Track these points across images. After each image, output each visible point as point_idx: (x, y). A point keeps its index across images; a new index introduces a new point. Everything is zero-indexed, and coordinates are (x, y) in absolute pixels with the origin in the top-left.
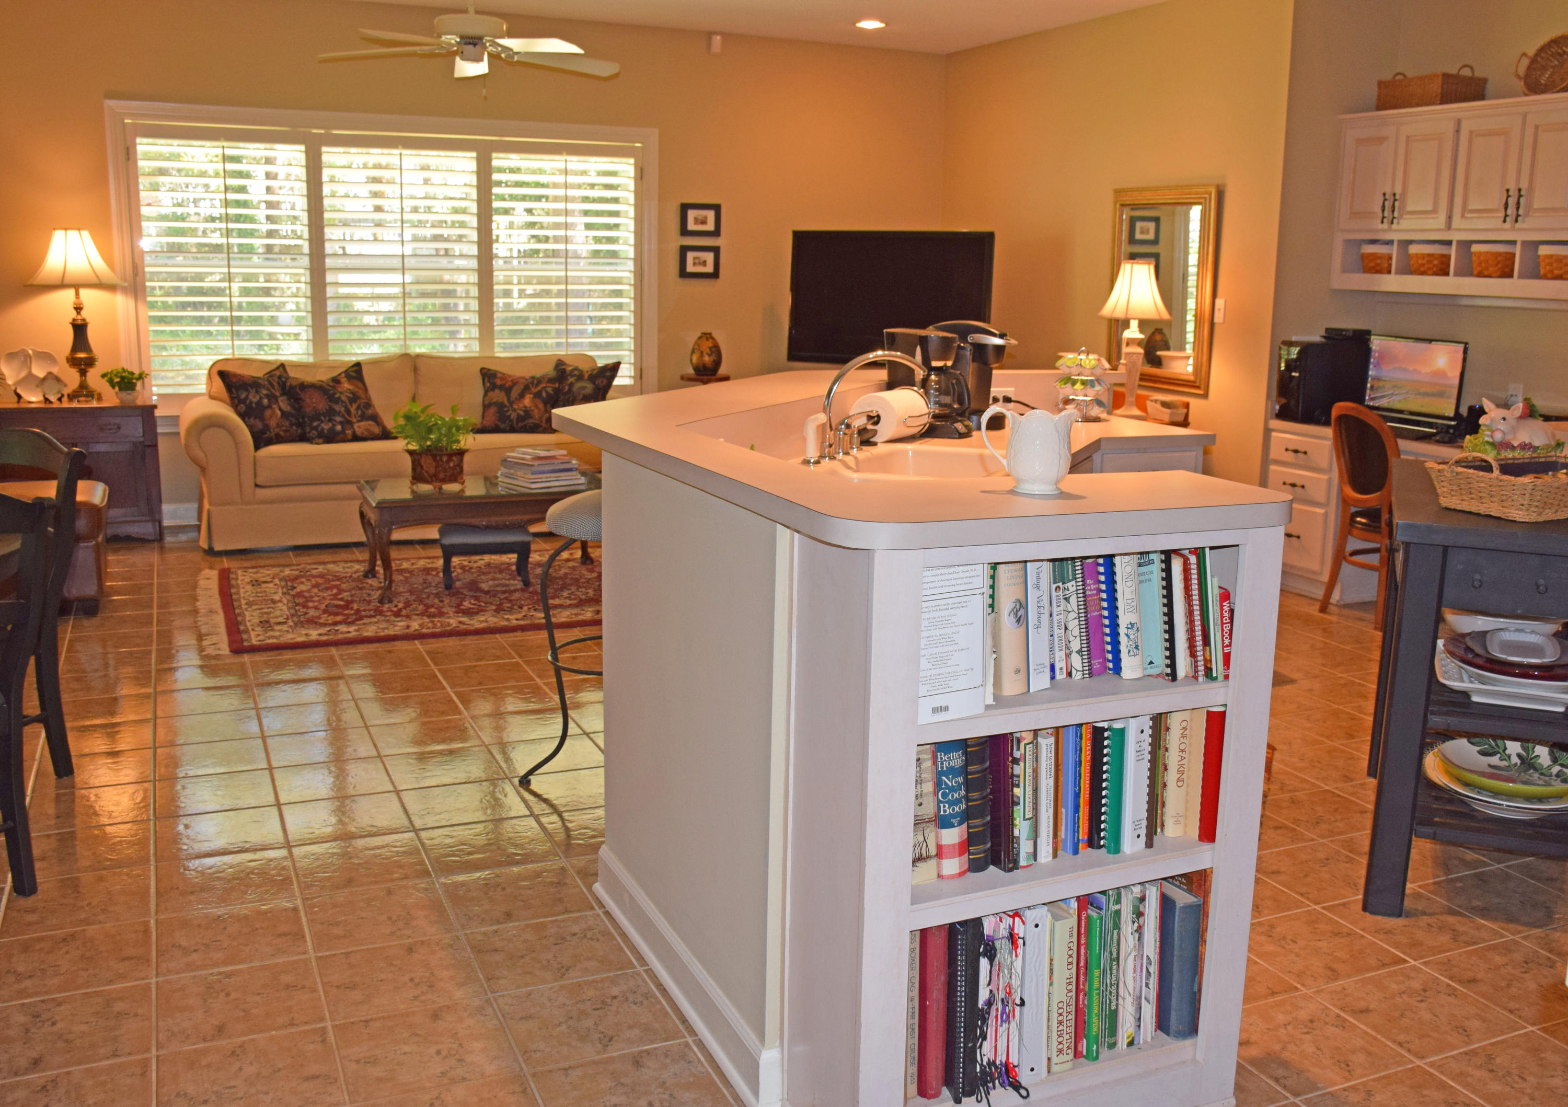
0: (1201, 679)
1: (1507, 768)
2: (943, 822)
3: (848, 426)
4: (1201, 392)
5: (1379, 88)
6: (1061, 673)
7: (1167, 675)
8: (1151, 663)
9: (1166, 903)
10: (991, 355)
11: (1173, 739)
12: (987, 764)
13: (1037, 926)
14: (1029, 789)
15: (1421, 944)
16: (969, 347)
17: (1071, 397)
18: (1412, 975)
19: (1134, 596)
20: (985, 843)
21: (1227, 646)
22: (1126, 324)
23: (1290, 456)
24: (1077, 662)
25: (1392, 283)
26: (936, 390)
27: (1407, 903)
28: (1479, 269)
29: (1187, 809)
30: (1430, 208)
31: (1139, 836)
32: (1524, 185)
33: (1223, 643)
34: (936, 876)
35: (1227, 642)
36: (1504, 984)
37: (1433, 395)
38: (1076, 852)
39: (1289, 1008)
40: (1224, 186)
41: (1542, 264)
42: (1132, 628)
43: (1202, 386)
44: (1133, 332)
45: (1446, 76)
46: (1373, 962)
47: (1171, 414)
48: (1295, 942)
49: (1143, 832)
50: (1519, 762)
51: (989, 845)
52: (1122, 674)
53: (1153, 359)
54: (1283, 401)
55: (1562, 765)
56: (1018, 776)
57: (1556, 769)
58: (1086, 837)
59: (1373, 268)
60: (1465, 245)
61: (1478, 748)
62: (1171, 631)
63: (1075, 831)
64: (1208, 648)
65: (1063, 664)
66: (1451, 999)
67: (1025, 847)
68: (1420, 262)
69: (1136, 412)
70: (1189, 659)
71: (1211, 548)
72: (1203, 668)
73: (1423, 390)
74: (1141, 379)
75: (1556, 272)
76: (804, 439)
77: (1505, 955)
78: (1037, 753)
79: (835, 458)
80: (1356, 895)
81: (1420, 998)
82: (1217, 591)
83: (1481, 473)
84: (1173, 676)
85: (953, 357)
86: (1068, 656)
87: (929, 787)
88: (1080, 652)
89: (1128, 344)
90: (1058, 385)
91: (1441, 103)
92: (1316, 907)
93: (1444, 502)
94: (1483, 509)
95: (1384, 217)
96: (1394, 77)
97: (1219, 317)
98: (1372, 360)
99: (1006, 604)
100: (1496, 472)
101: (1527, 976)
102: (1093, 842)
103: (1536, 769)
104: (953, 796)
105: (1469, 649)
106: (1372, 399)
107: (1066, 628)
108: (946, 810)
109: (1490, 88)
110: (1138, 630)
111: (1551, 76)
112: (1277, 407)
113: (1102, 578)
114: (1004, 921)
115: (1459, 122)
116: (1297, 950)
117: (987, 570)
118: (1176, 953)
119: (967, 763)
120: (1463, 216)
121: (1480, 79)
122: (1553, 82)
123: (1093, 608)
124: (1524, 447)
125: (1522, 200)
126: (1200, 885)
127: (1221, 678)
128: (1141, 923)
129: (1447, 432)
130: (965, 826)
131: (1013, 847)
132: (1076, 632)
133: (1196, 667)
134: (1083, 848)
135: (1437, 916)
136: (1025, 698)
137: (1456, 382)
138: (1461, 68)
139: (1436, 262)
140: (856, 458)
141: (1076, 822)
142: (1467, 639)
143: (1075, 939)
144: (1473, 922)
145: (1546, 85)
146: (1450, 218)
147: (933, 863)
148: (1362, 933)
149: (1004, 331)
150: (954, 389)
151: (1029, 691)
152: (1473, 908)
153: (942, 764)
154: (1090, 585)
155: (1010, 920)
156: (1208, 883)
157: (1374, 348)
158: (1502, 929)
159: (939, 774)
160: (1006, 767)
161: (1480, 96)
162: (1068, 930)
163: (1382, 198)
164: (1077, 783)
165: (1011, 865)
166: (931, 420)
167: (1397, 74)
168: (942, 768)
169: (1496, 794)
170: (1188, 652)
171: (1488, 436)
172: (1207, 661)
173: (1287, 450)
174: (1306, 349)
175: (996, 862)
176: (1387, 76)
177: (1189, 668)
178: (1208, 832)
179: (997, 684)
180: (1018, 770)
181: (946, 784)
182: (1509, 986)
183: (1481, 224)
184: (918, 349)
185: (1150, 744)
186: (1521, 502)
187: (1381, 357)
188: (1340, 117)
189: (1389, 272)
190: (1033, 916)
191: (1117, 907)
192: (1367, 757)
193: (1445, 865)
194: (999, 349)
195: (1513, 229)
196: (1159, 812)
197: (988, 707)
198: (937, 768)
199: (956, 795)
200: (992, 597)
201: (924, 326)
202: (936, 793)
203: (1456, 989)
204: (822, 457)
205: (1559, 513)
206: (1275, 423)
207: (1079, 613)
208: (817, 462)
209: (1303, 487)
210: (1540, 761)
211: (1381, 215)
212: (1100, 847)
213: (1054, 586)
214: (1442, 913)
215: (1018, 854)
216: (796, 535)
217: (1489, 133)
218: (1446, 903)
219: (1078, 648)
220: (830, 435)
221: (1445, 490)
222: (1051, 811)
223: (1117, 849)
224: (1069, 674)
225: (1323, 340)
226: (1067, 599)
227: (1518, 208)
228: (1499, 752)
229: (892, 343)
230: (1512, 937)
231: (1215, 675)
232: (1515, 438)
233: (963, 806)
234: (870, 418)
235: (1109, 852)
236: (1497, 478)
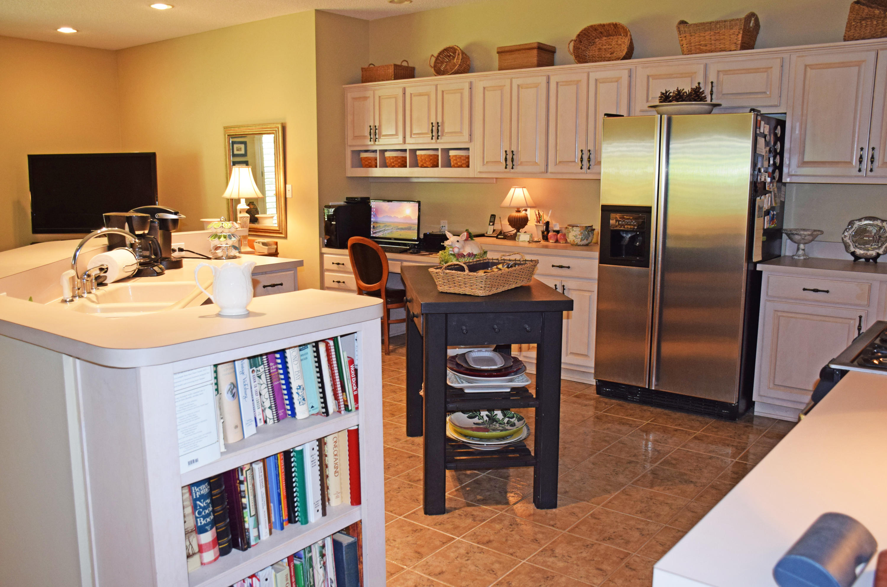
0: (343, 412)
1: (483, 423)
2: (201, 530)
3: (89, 276)
4: (283, 236)
5: (362, 71)
6: (260, 422)
7: (323, 413)
8: (312, 407)
9: (337, 545)
10: (170, 225)
11: (329, 449)
12: (224, 487)
13: (267, 580)
14: (251, 498)
15: (459, 527)
16: (157, 222)
17: (218, 246)
18: (459, 545)
19: (299, 369)
20: (228, 536)
21: (355, 391)
22: (238, 201)
23: (335, 267)
24: (269, 413)
25: (378, 172)
26: (140, 248)
27: (447, 505)
28: (421, 163)
29: (341, 488)
30: (394, 133)
31: (318, 511)
32: (440, 121)
33: (353, 389)
34: (200, 564)
35: (355, 388)
36: (504, 540)
37: (405, 229)
38: (282, 528)
39: (402, 581)
40: (285, 123)
41: (452, 160)
42: (300, 389)
43: (284, 233)
44: (243, 206)
45: (395, 65)
46: (438, 543)
47: (268, 249)
48: (395, 541)
49: (320, 508)
50: (488, 419)
51: (230, 536)
52: (297, 417)
53: (254, 220)
54: (328, 237)
55: (509, 417)
56: (244, 491)
57: (506, 420)
58: (287, 518)
59: (367, 165)
60: (413, 152)
61: (467, 415)
62: (323, 387)
63: (281, 516)
64: (344, 393)
65: (261, 417)
66: (482, 555)
67: (253, 534)
68: (391, 161)
69: (249, 249)
70: (334, 401)
71: (341, 336)
72: (343, 406)
73: (400, 227)
74: (250, 231)
75: (459, 164)
76: (62, 287)
77: (500, 523)
78: (253, 474)
79: (82, 297)
80: (419, 506)
81: (467, 559)
82: (347, 360)
83: (459, 272)
84: (327, 413)
85: (148, 229)
86: (263, 411)
87: (189, 510)
88: (270, 407)
89: (240, 212)
90: (210, 239)
91: (395, 79)
92: (401, 517)
93: (440, 289)
94: (461, 291)
95: (371, 138)
96: (369, 66)
97: (289, 195)
98: (372, 213)
99: (225, 387)
100: (467, 271)
101: (513, 532)
102: (291, 520)
103: (497, 422)
104: (205, 513)
105: (458, 365)
106: (374, 233)
107: (260, 395)
108: (202, 522)
109: (417, 72)
110: (303, 389)
111: (446, 66)
112: (326, 241)
113: (279, 361)
114: (246, 581)
115: (404, 89)
116: (397, 545)
117: (213, 369)
118: (346, 573)
119: (211, 490)
120: (411, 137)
121: (411, 68)
122: (447, 69)
123: (275, 380)
124: (469, 255)
125: (440, 128)
126: (354, 530)
127: (354, 409)
128: (325, 560)
129: (414, 248)
130: (214, 529)
131: (246, 535)
132: (267, 396)
133: (339, 405)
134: (286, 525)
135: (463, 509)
136: (243, 444)
137: (417, 221)
138: (402, 62)
139: (399, 161)
140: (96, 295)
141: (280, 510)
142: (457, 359)
143: (289, 581)
144: (480, 508)
145: (443, 71)
146: (404, 138)
147: (197, 558)
148: (428, 527)
149: (177, 211)
150: (151, 247)
151: (244, 437)
152: (478, 500)
153: (196, 494)
154: (272, 366)
155: (250, 580)
156: (359, 529)
157: (372, 206)
158: (495, 509)
159: (195, 500)
160: (236, 488)
161: (413, 76)
162: (285, 576)
163: (369, 128)
164: (278, 487)
165: (246, 547)
166: (138, 267)
167: (370, 64)
168: (196, 496)
169: (481, 439)
170: (333, 397)
171: (451, 251)
172: (346, 401)
173: (333, 263)
174: (338, 209)
175: (236, 546)
176: (366, 66)
177: (335, 407)
178: (356, 499)
179: (225, 438)
180: (243, 487)
181: (200, 506)
182: (507, 540)
183: (421, 140)
184: (127, 225)
185: (318, 456)
186: (481, 286)
187: (377, 210)
188: (344, 86)
189: (376, 167)
190: (264, 574)
191: (310, 555)
192: (405, 426)
193: (459, 480)
194: (175, 221)
195: (436, 143)
196: (326, 493)
197: (222, 454)
198: (193, 497)
199: (207, 511)
200: (217, 384)
201: (127, 211)
202: (194, 513)
203: (482, 549)
204: (74, 296)
205: (498, 290)
206: (325, 250)
207: (267, 384)
208: (72, 301)
209: (344, 282)
210: (498, 417)
211: (370, 137)
212: (296, 522)
213: (251, 370)
214: (464, 507)
215: (249, 539)
216: (78, 361)
217: (420, 95)
218: (464, 500)
219: (269, 405)
220: (77, 281)
221: (440, 282)
222: (265, 507)
223: (306, 521)
224: (265, 422)
225: (345, 204)
226: (259, 377)
227: (438, 132)
228: (477, 416)
229: (109, 222)
230: (501, 512)
231: (350, 408)
232: (464, 251)
233: (212, 517)
234: (101, 269)
235: (302, 524)
236: (468, 275)
